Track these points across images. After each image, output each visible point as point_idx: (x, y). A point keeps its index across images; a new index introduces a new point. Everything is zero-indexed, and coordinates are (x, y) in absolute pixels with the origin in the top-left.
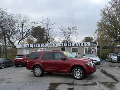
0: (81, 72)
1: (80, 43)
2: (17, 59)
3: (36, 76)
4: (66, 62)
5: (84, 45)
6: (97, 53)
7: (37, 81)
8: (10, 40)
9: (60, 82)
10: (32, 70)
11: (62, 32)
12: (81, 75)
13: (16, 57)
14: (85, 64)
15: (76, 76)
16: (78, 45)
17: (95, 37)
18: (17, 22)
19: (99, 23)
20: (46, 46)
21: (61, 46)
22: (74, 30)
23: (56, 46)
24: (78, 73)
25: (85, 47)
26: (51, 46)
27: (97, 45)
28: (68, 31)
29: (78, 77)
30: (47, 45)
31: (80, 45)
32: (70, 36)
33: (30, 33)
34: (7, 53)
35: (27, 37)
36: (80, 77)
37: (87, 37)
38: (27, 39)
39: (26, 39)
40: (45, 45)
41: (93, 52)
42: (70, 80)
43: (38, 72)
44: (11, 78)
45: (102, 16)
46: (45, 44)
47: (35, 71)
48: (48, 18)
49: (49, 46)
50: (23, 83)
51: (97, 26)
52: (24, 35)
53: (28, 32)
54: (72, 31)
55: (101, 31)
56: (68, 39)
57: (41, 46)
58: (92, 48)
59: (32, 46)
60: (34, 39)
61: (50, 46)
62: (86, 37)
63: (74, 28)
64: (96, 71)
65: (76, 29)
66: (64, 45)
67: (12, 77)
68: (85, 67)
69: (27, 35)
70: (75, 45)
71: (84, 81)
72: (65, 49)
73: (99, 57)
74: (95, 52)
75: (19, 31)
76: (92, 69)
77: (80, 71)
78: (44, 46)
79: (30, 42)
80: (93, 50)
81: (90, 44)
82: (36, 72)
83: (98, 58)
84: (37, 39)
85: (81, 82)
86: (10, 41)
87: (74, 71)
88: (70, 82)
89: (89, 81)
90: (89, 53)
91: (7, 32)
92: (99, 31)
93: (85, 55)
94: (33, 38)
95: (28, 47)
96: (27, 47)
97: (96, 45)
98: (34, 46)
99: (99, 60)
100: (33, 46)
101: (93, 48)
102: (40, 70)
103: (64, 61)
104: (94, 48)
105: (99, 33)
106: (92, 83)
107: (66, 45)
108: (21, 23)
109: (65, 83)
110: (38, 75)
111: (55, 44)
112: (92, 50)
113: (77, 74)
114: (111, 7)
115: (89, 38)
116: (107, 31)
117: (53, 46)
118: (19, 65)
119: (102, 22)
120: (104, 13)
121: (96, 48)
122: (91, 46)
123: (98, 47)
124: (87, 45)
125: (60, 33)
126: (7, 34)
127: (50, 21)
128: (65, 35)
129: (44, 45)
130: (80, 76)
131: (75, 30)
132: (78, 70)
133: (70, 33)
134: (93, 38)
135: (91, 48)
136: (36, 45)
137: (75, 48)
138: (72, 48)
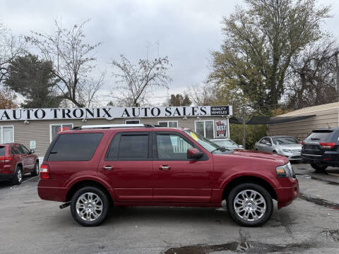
0: (263, 201)
1: (184, 109)
5: (193, 114)
6: (229, 137)
12: (263, 210)
15: (242, 214)
16: (177, 115)
19: (217, 54)
20: (73, 117)
21: (125, 116)
23: (109, 116)
24: (249, 204)
25: (197, 121)
26: (92, 115)
27: (231, 113)
28: (141, 72)
29: (250, 217)
30: (78, 113)
31: (184, 114)
33: (4, 74)
40: (71, 114)
41: (218, 135)
43: (90, 206)
45: (225, 36)
46: (72, 110)
47: (78, 203)
48: (76, 26)
49: (84, 117)
57: (56, 116)
58: (216, 121)
59: (24, 117)
60: (15, 97)
61: (90, 116)
62: (172, 96)
65: (165, 65)
66: (134, 115)
68: (275, 182)
70: (168, 114)
74: (225, 135)
77: (258, 197)
78: (67, 117)
80: (219, 128)
81: (212, 110)
82: (81, 210)
87: (237, 197)
95: (8, 118)
96: (5, 119)
97: (228, 114)
98: (33, 117)
100: (29, 117)
101: (219, 124)
102: (98, 199)
104: (222, 122)
105: (219, 83)
107: (142, 115)
110: (93, 217)
111: (104, 110)
112: (216, 128)
113: (246, 209)
114: (251, 13)
117: (98, 116)
119: (226, 51)
121: (226, 122)
122: (213, 116)
123: (233, 120)
124: (203, 113)
125: (117, 76)
129: (66, 112)
130: (259, 214)
131: (163, 68)
132: (249, 193)
133: (147, 79)
135: (214, 121)
136: (40, 114)
137: (168, 122)
138: (160, 124)
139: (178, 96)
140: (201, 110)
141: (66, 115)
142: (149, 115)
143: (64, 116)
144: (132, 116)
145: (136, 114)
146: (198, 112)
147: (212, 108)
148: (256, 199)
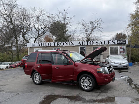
0: (91, 81)
1: (104, 41)
5: (109, 44)
6: (126, 54)
9: (60, 94)
10: (31, 76)
11: (83, 27)
12: (91, 85)
14: (96, 71)
15: (84, 86)
16: (101, 44)
18: (32, 17)
19: (132, 14)
20: (60, 45)
21: (79, 45)
22: (97, 24)
23: (73, 45)
25: (110, 46)
26: (67, 44)
28: (90, 27)
29: (87, 88)
30: (62, 44)
31: (104, 44)
33: (47, 29)
35: (44, 34)
36: (89, 88)
38: (45, 37)
41: (120, 53)
42: (75, 93)
45: (137, 6)
46: (60, 42)
47: (34, 77)
49: (64, 45)
50: (14, 92)
51: (130, 19)
53: (44, 28)
54: (96, 25)
55: (135, 25)
57: (55, 45)
58: (120, 47)
59: (45, 45)
61: (66, 45)
62: (117, 34)
63: (98, 22)
64: (113, 80)
68: (96, 74)
69: (43, 32)
70: (97, 44)
72: (85, 48)
73: (128, 59)
74: (124, 53)
75: (35, 27)
76: (107, 78)
77: (89, 80)
78: (58, 45)
79: (48, 40)
80: (121, 50)
81: (117, 42)
82: (35, 79)
83: (126, 61)
84: (55, 36)
86: (25, 39)
90: (115, 54)
91: (21, 29)
92: (133, 25)
94: (52, 36)
96: (39, 46)
97: (126, 43)
98: (47, 45)
101: (121, 48)
102: (40, 76)
104: (123, 47)
105: (133, 28)
108: (36, 18)
110: (38, 81)
112: (120, 50)
113: (85, 84)
117: (69, 45)
121: (125, 47)
122: (118, 44)
123: (128, 46)
124: (113, 43)
125: (80, 28)
126: (21, 32)
127: (67, 14)
128: (86, 31)
129: (58, 43)
130: (90, 86)
131: (99, 24)
132: (86, 78)
133: (93, 29)
135: (119, 47)
136: (50, 44)
137: (97, 47)
138: (94, 48)
139: (120, 34)
140: (112, 42)
142: (89, 44)
143: (57, 45)
144: (82, 45)
145: (84, 44)
146: (111, 42)
148: (88, 80)
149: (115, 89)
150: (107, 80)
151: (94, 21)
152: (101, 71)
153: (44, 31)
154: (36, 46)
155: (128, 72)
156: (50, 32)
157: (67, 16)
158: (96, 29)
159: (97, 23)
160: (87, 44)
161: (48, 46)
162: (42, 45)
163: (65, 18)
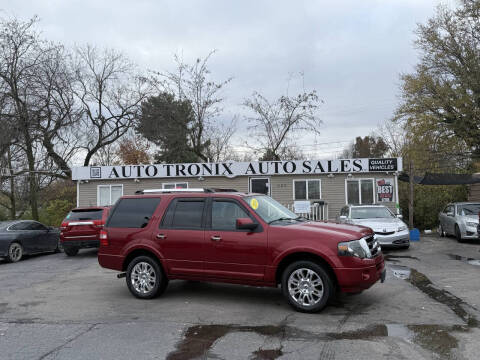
0: (320, 282)
1: (330, 162)
2: (70, 224)
3: (138, 296)
4: (257, 238)
5: (343, 170)
6: (397, 202)
7: (136, 318)
8: (54, 149)
9: (229, 323)
10: (120, 273)
11: (258, 115)
12: (320, 294)
13: (68, 217)
14: (333, 250)
15: (297, 296)
16: (319, 171)
17: (395, 137)
18: (80, 79)
19: (408, 78)
20: (188, 175)
21: (250, 173)
22: (304, 108)
23: (230, 173)
24: (305, 286)
25: (348, 179)
26: (210, 171)
27: (400, 168)
28: (282, 115)
29: (306, 301)
30: (194, 170)
31: (330, 169)
32: (289, 135)
33: (131, 121)
34: (38, 203)
35: (118, 136)
36: (313, 302)
37: (363, 138)
38: (122, 146)
39: (116, 145)
40: (186, 171)
41: (380, 200)
42: (273, 316)
44: (34, 304)
45: (422, 51)
46: (187, 165)
47: (133, 273)
48: (198, 61)
49: (200, 174)
50: (80, 322)
51: (401, 92)
52: (107, 129)
53: (121, 117)
54: (299, 111)
55: (419, 111)
56: (282, 145)
57: (168, 174)
58: (378, 180)
59: (134, 175)
60: (148, 146)
61: (207, 174)
62: (358, 139)
63: (306, 100)
64: (382, 277)
65: (314, 103)
66: (261, 171)
67: (41, 300)
68: (336, 261)
69: (118, 128)
70: (307, 170)
71: (329, 318)
72: (267, 185)
73: (405, 219)
74: (391, 199)
75: (89, 113)
76: (367, 271)
77: (314, 278)
78: (181, 174)
79: (132, 156)
80: (381, 190)
81: (370, 164)
82: (136, 280)
83: (402, 224)
84: (158, 144)
85: (315, 324)
87: (292, 277)
88: (270, 323)
89: (352, 318)
90: (364, 203)
91: (40, 119)
92: (412, 110)
93: (345, 211)
94: (145, 142)
95: (117, 176)
96: (114, 177)
97: (396, 169)
98: (143, 175)
99: (406, 232)
100: (139, 175)
101: (381, 184)
102: (152, 270)
103: (249, 234)
104: (387, 181)
105: (410, 120)
106: (361, 327)
107: (272, 171)
108: (93, 81)
109: (248, 328)
110: (147, 289)
111: (224, 165)
112: (377, 190)
113: (301, 291)
115: (373, 140)
116: (441, 111)
117: (217, 173)
118: (81, 251)
119: (422, 73)
120: (430, 35)
121: (393, 182)
122: (372, 172)
123: (403, 178)
124: (357, 169)
125: (250, 119)
126: (39, 127)
127: (207, 72)
128: (269, 128)
129: (180, 168)
130: (316, 298)
131: (311, 106)
132: (305, 273)
133: (289, 122)
134: (388, 140)
135: (374, 180)
136: (151, 171)
137: (307, 180)
138: (296, 183)
140: (354, 163)
141: (180, 173)
142: (281, 171)
143: (178, 174)
144: (258, 172)
145: (264, 170)
146: (350, 167)
147: (370, 161)
148: (313, 280)
149: (387, 305)
150: (368, 276)
151: (293, 96)
152: (350, 250)
153: (119, 125)
154: (105, 176)
155: (410, 257)
156: (139, 129)
157: (208, 78)
158: (301, 123)
159: (303, 104)
160: (277, 171)
161: (146, 176)
162: (124, 175)
163: (198, 85)
